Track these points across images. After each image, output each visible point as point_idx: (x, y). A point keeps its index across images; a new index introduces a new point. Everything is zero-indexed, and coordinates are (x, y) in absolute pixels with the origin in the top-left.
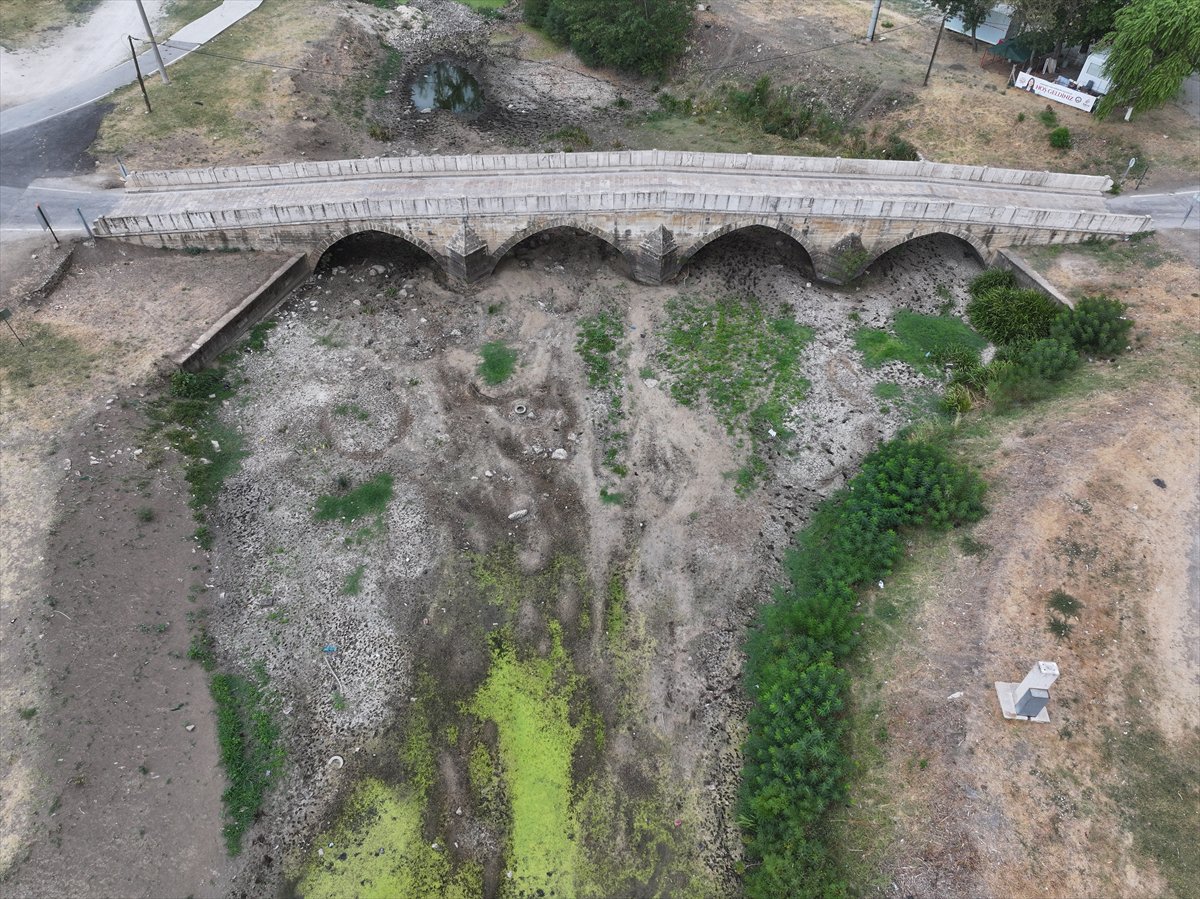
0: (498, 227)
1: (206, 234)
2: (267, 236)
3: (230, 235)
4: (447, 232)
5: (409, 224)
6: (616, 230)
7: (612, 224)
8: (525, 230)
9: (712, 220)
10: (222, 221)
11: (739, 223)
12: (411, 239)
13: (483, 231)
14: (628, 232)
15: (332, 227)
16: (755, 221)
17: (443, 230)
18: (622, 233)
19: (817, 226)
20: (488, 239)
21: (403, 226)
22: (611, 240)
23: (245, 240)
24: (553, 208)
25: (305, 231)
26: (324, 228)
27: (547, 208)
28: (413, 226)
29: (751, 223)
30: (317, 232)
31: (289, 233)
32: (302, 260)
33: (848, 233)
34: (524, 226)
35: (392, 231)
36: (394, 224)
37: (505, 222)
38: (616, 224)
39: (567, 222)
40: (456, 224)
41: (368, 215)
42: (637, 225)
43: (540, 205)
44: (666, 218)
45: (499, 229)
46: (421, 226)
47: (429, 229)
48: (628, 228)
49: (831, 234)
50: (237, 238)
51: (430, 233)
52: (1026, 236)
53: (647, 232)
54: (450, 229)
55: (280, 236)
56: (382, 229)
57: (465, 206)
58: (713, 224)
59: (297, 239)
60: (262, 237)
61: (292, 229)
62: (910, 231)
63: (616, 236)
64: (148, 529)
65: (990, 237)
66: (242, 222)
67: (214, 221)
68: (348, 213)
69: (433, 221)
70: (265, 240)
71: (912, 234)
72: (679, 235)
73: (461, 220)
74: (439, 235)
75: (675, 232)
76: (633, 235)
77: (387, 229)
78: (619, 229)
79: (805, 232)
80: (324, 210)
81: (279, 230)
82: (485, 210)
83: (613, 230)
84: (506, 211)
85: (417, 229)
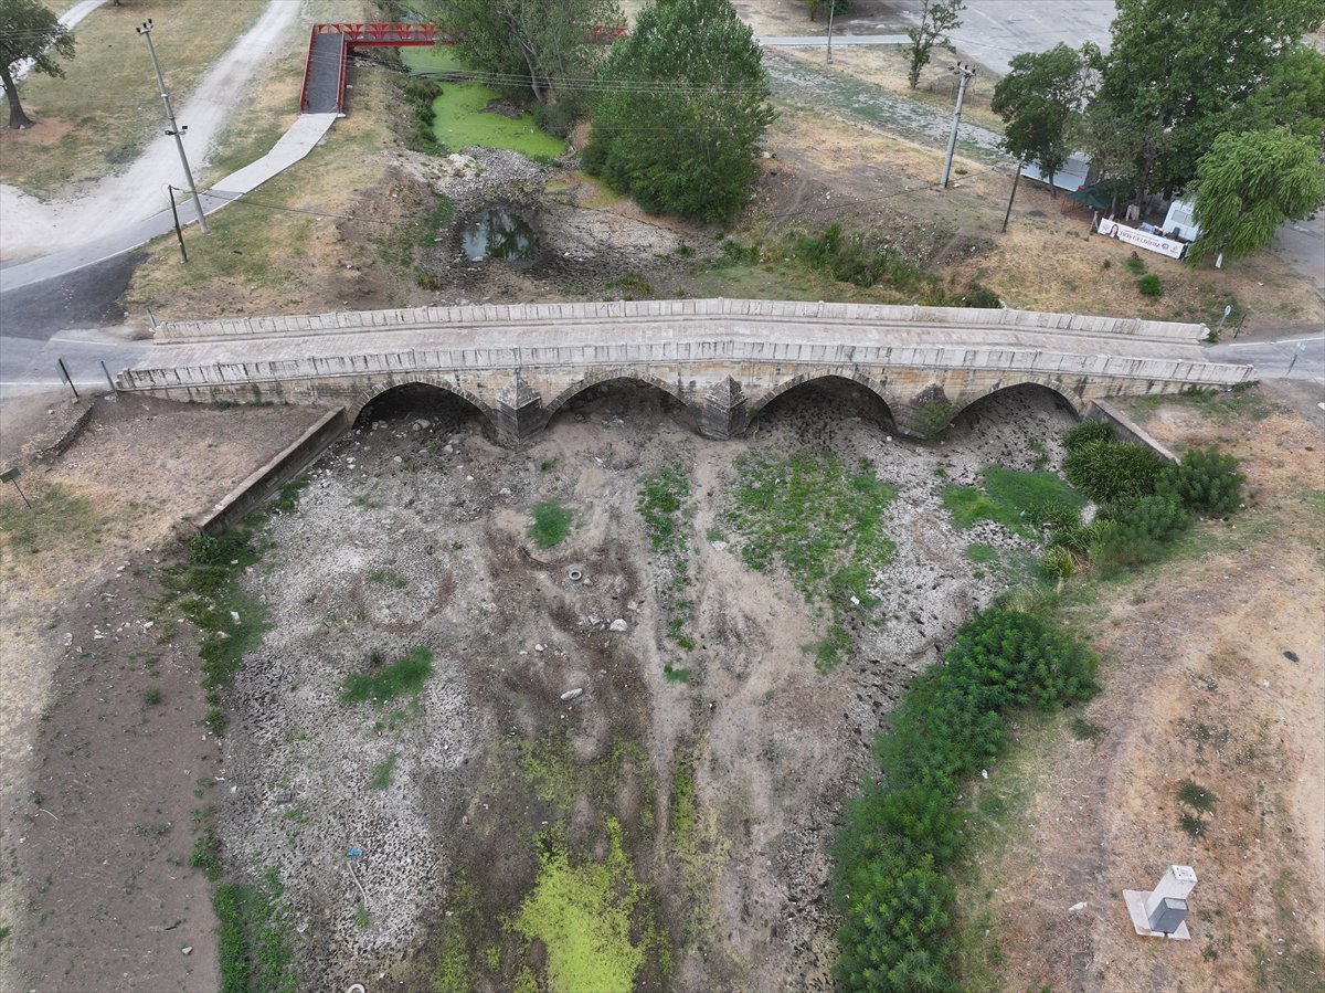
0: (552, 378)
1: (238, 387)
2: (303, 389)
3: (263, 388)
4: (497, 384)
5: (457, 376)
6: (680, 382)
7: (675, 374)
8: (582, 381)
9: (783, 371)
10: (256, 373)
11: (812, 374)
12: (459, 391)
13: (536, 383)
14: (693, 384)
15: (374, 379)
16: (828, 371)
17: (493, 382)
18: (686, 385)
19: (896, 376)
20: (542, 391)
21: (450, 378)
22: (674, 392)
23: (279, 393)
24: (612, 359)
25: (345, 383)
26: (365, 381)
27: (605, 359)
28: (461, 377)
29: (825, 374)
30: (358, 384)
31: (327, 386)
32: (340, 414)
33: (931, 382)
34: (580, 377)
35: (439, 383)
36: (441, 376)
37: (561, 373)
38: (679, 375)
39: (627, 373)
40: (508, 375)
41: (413, 366)
42: (702, 376)
43: (599, 355)
44: (733, 368)
45: (554, 381)
46: (470, 377)
47: (478, 380)
48: (693, 379)
49: (912, 385)
50: (271, 391)
51: (479, 386)
52: (1121, 387)
53: (713, 384)
54: (500, 381)
55: (318, 389)
56: (428, 381)
57: (518, 357)
58: (784, 374)
59: (336, 392)
60: (297, 389)
61: (331, 382)
62: (996, 381)
63: (680, 388)
64: (153, 714)
65: (1083, 388)
66: (277, 374)
67: (247, 373)
68: (391, 365)
69: (483, 372)
70: (301, 393)
71: (998, 385)
72: (748, 386)
73: (513, 371)
74: (489, 387)
75: (744, 384)
76: (698, 386)
77: (433, 381)
78: (683, 380)
79: (883, 383)
80: (366, 362)
81: (317, 382)
82: (539, 361)
83: (676, 381)
84: (561, 361)
85: (465, 381)
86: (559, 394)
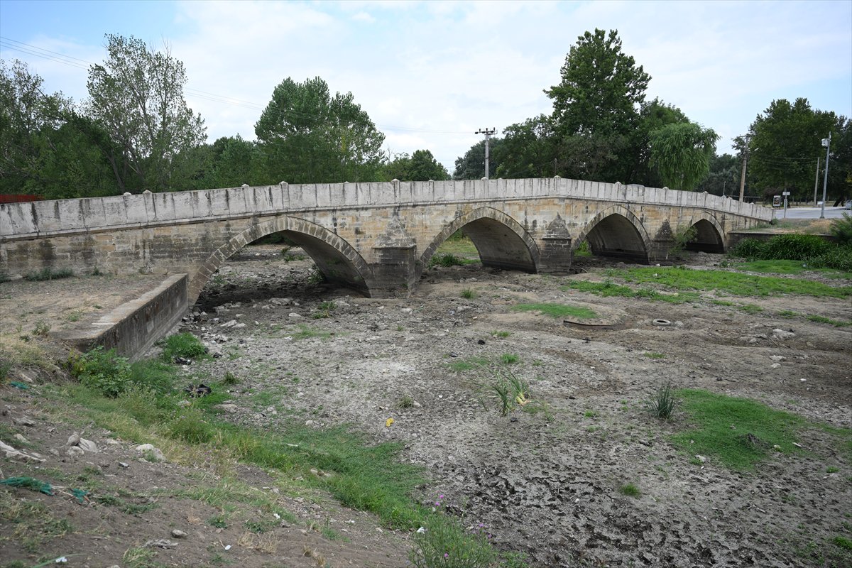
0: (428, 220)
1: (13, 246)
2: (129, 247)
3: (61, 246)
4: (376, 229)
5: (334, 219)
6: (526, 221)
7: (522, 213)
8: (452, 223)
10: (53, 220)
11: (605, 212)
12: (334, 241)
13: (413, 226)
14: (535, 222)
15: (235, 225)
16: (614, 209)
17: (371, 226)
18: (530, 225)
20: (418, 236)
21: (326, 222)
22: (521, 233)
23: (88, 255)
24: (477, 196)
25: (193, 233)
26: (222, 229)
27: (472, 195)
28: (339, 221)
29: (612, 211)
30: (212, 236)
31: (167, 239)
32: (182, 284)
33: (664, 219)
34: (451, 218)
35: (313, 230)
36: (317, 219)
37: (435, 213)
38: (526, 213)
39: (487, 213)
40: (387, 218)
41: (286, 205)
42: (541, 214)
43: (467, 191)
44: (560, 206)
45: (428, 224)
46: (348, 221)
47: (356, 225)
48: (535, 218)
49: (655, 222)
50: (73, 252)
51: (357, 232)
52: (737, 222)
53: (548, 223)
54: (379, 225)
55: (152, 246)
56: (301, 228)
57: (397, 193)
58: (590, 213)
59: (178, 250)
60: (119, 248)
61: (173, 232)
63: (526, 228)
65: (724, 223)
66: (89, 222)
67: (35, 221)
68: (260, 203)
69: (363, 213)
70: (124, 254)
71: (692, 221)
72: (569, 225)
73: (392, 211)
74: (367, 233)
75: (567, 222)
76: (538, 226)
77: (306, 229)
78: (528, 219)
79: (642, 220)
80: (227, 200)
81: (151, 234)
82: (416, 198)
83: (523, 220)
84: (436, 198)
85: (343, 225)
86: (432, 239)
